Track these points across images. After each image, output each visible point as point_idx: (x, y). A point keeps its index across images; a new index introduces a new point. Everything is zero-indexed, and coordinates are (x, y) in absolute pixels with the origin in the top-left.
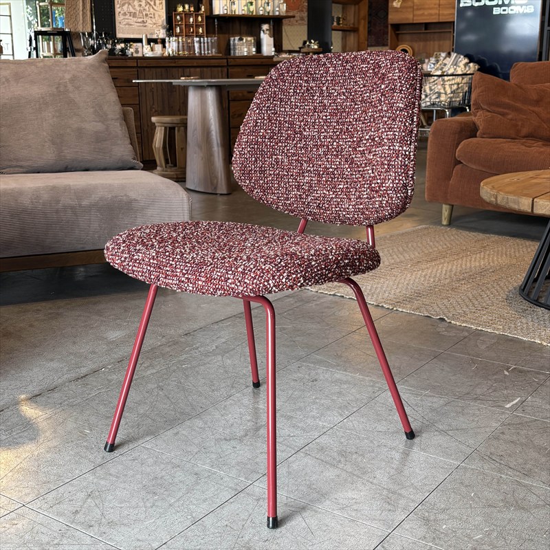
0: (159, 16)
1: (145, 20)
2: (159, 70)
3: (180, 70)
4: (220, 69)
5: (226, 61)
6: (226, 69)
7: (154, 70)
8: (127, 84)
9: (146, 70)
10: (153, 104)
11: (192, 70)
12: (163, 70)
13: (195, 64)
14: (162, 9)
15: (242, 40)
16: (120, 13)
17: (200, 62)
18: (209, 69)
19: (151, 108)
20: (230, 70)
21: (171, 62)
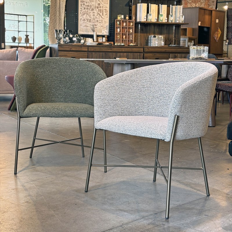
0: (105, 22)
1: (96, 24)
2: (101, 53)
3: (114, 54)
4: (139, 54)
5: (143, 49)
6: (143, 54)
7: (98, 53)
9: (93, 53)
11: (122, 54)
12: (104, 53)
13: (124, 51)
14: (107, 17)
15: (156, 37)
16: (81, 19)
18: (132, 54)
20: (145, 55)
21: (109, 49)
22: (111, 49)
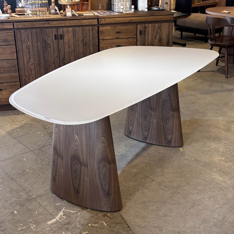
2: (34, 30)
3: (54, 30)
4: (91, 28)
5: (96, 20)
6: (97, 28)
7: (29, 31)
8: (5, 43)
9: (22, 31)
10: (30, 59)
11: (65, 29)
12: (38, 30)
13: (68, 25)
17: (72, 23)
19: (28, 62)
20: (100, 28)
21: (46, 24)
22: (49, 24)
